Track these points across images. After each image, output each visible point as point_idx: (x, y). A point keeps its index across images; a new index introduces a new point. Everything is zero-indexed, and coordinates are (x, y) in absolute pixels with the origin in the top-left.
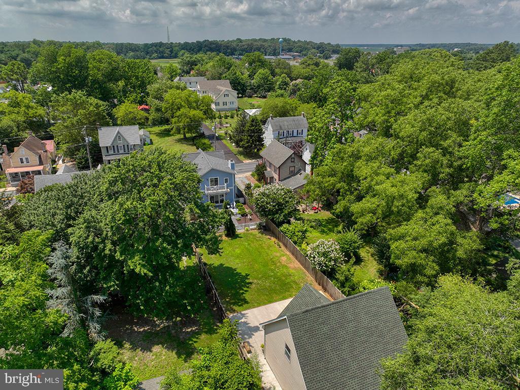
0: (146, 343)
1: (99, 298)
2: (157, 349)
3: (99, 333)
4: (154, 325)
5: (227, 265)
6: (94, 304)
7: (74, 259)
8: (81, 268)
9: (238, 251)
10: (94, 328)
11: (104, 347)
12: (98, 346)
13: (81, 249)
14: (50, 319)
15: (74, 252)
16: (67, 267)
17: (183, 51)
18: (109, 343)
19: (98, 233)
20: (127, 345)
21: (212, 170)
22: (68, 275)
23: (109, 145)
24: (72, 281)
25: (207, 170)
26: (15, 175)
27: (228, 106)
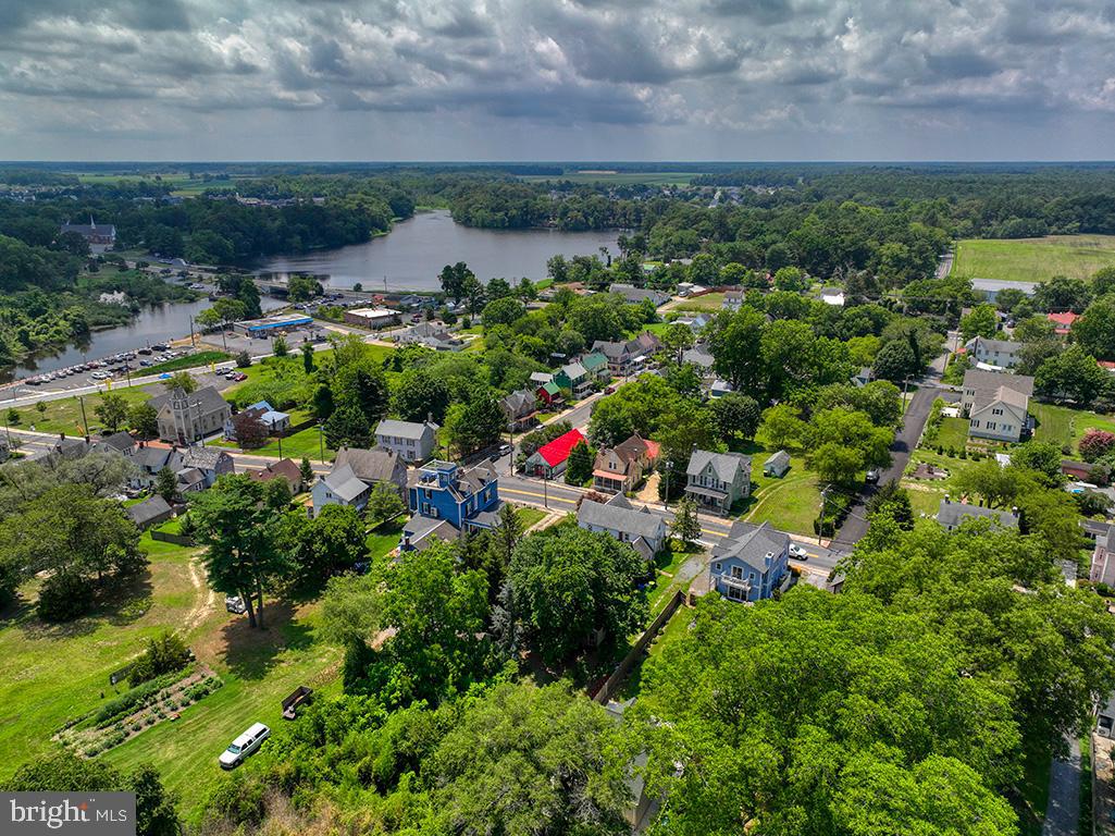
11: (513, 664)
21: (735, 557)
23: (696, 474)
25: (731, 556)
26: (600, 479)
27: (998, 431)
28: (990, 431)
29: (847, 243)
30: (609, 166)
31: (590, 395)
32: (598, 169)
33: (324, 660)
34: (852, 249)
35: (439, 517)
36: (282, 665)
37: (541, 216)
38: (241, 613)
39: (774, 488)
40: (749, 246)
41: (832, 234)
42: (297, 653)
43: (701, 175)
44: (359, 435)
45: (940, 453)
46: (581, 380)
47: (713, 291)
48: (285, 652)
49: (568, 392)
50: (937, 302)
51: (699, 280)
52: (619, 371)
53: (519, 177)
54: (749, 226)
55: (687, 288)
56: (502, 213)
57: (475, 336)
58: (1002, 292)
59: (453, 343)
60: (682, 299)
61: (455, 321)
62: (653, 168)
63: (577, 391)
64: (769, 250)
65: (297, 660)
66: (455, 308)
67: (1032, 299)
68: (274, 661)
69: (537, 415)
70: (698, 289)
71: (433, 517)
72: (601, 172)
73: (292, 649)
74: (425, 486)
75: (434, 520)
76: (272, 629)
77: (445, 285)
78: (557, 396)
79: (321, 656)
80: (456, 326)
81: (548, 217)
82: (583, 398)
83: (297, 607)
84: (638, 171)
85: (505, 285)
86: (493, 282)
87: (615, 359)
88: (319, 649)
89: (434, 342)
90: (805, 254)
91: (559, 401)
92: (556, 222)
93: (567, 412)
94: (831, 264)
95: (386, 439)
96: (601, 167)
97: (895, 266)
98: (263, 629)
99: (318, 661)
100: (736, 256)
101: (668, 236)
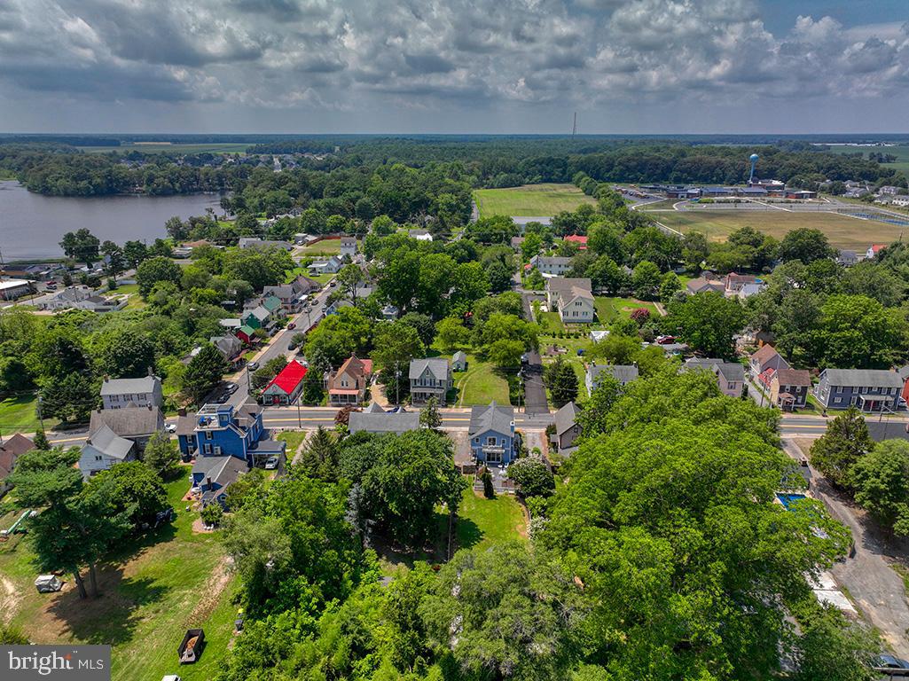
0: (395, 559)
1: (372, 522)
2: (400, 564)
3: (369, 543)
4: (404, 550)
5: (473, 521)
6: (369, 525)
7: (362, 495)
8: (366, 500)
9: (487, 511)
10: (367, 540)
11: (370, 552)
12: (367, 551)
13: (366, 491)
14: (345, 526)
15: (363, 491)
16: (358, 499)
17: (581, 173)
18: (373, 551)
19: (377, 483)
20: (384, 558)
21: (491, 430)
22: (358, 503)
23: (417, 378)
24: (359, 507)
25: (486, 430)
26: (335, 397)
27: (580, 317)
28: (576, 318)
29: (412, 196)
30: (164, 138)
31: (276, 332)
32: (153, 141)
33: (187, 603)
34: (417, 200)
35: (223, 454)
36: (144, 620)
37: (126, 184)
38: (59, 590)
39: (465, 380)
40: (340, 201)
41: (399, 189)
42: (152, 606)
43: (255, 145)
44: (84, 399)
45: (554, 337)
46: (267, 321)
47: (323, 239)
48: (137, 608)
49: (260, 331)
50: (495, 234)
51: (310, 231)
52: (290, 310)
53: (79, 148)
54: (333, 185)
55: (303, 237)
56: (85, 182)
57: (126, 296)
58: (528, 225)
59: (109, 304)
60: (302, 247)
61: (99, 284)
62: (205, 139)
63: (268, 330)
64: (357, 204)
65: (157, 612)
66: (90, 272)
67: (551, 227)
68: (133, 620)
69: (243, 355)
70: (311, 238)
71: (219, 456)
72: (156, 143)
73: (144, 605)
74: (205, 428)
75: (219, 458)
76: (107, 594)
77: (69, 252)
78: (253, 336)
79: (179, 600)
80: (102, 289)
81: (134, 184)
82: (273, 335)
83: (121, 567)
84: (191, 142)
85: (142, 247)
86: (129, 245)
87: (286, 300)
88: (174, 595)
89: (91, 306)
90: (383, 206)
91: (257, 340)
92: (144, 188)
93: (265, 349)
94: (404, 212)
95: (113, 398)
96: (155, 138)
97: (449, 210)
98: (98, 595)
99: (180, 605)
100: (332, 210)
101: (261, 196)
